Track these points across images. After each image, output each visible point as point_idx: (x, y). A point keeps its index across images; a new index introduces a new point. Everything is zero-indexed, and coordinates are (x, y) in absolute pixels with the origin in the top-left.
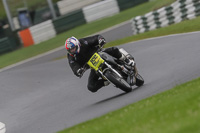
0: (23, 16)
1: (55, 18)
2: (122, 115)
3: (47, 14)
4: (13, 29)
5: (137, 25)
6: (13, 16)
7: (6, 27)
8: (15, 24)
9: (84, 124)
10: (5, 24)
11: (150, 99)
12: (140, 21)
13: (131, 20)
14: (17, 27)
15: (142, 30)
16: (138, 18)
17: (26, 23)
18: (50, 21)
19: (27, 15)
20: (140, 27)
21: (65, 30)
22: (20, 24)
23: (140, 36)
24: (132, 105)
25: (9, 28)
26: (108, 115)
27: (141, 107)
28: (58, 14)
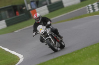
0: (32, 3)
1: (49, 5)
2: (81, 52)
3: (45, 3)
4: (28, 10)
5: (89, 9)
6: (28, 3)
7: (24, 8)
8: (29, 7)
9: (63, 56)
10: (24, 7)
11: (96, 45)
12: (91, 7)
13: (86, 7)
14: (30, 8)
15: (92, 11)
16: (90, 5)
17: (34, 6)
18: (46, 6)
19: (35, 3)
20: (90, 10)
21: (54, 11)
22: (31, 7)
23: (90, 14)
24: (87, 48)
25: (26, 9)
26: (75, 52)
27: (91, 48)
28: (50, 3)
